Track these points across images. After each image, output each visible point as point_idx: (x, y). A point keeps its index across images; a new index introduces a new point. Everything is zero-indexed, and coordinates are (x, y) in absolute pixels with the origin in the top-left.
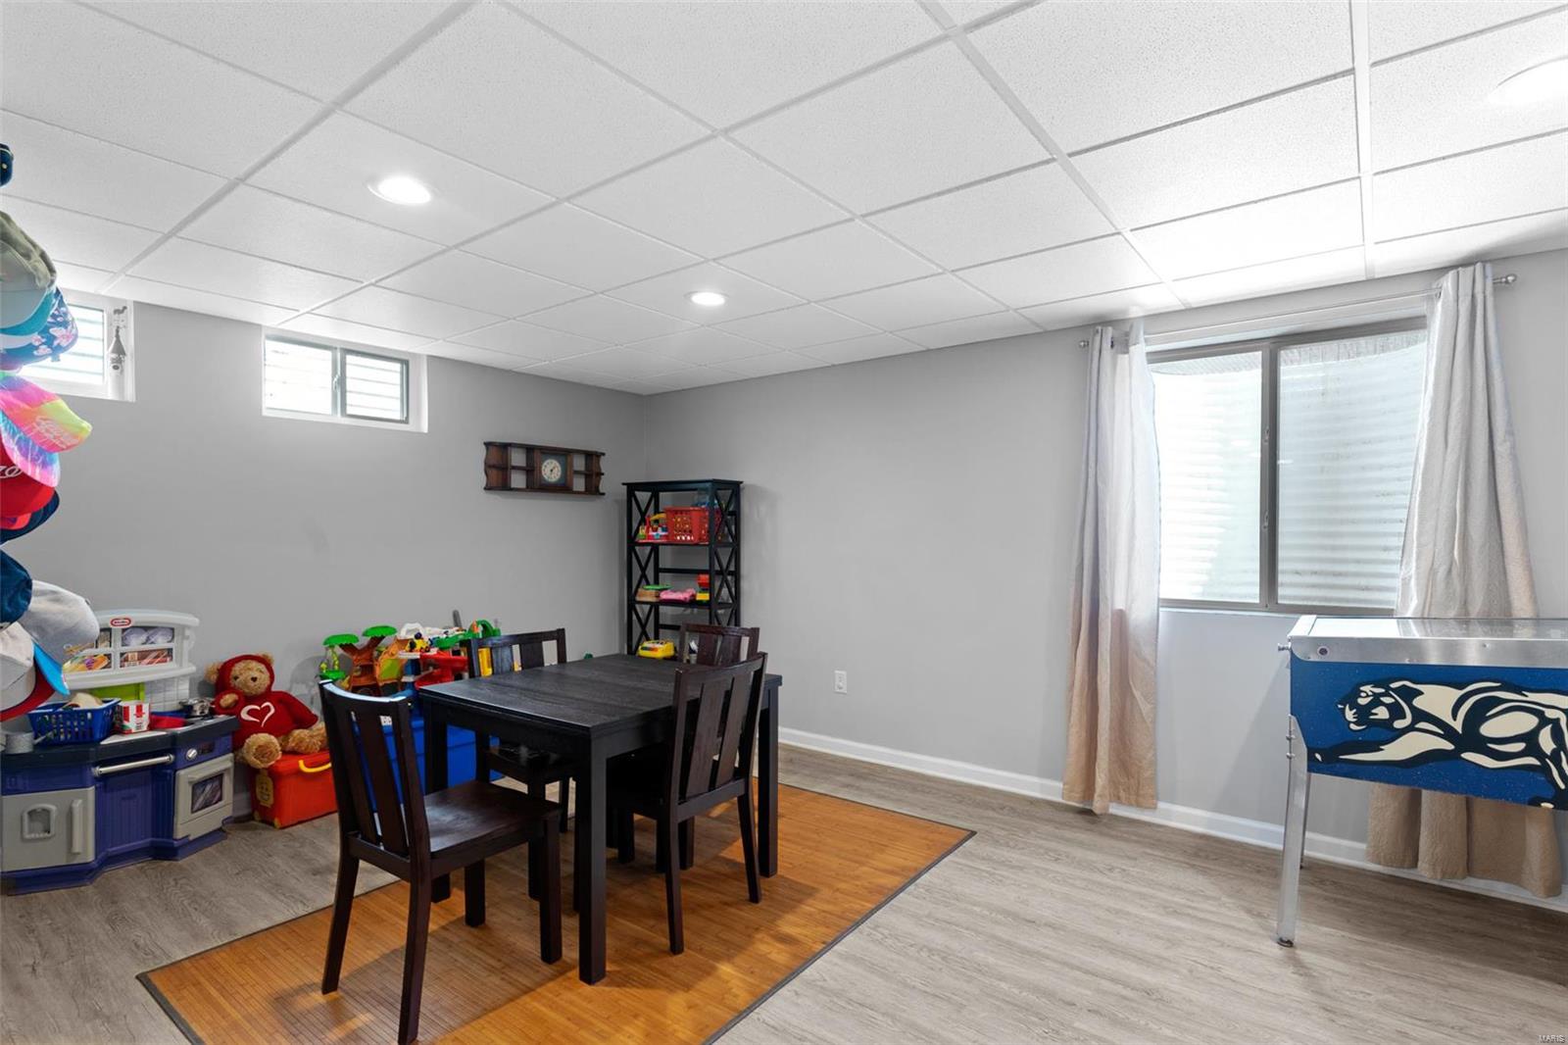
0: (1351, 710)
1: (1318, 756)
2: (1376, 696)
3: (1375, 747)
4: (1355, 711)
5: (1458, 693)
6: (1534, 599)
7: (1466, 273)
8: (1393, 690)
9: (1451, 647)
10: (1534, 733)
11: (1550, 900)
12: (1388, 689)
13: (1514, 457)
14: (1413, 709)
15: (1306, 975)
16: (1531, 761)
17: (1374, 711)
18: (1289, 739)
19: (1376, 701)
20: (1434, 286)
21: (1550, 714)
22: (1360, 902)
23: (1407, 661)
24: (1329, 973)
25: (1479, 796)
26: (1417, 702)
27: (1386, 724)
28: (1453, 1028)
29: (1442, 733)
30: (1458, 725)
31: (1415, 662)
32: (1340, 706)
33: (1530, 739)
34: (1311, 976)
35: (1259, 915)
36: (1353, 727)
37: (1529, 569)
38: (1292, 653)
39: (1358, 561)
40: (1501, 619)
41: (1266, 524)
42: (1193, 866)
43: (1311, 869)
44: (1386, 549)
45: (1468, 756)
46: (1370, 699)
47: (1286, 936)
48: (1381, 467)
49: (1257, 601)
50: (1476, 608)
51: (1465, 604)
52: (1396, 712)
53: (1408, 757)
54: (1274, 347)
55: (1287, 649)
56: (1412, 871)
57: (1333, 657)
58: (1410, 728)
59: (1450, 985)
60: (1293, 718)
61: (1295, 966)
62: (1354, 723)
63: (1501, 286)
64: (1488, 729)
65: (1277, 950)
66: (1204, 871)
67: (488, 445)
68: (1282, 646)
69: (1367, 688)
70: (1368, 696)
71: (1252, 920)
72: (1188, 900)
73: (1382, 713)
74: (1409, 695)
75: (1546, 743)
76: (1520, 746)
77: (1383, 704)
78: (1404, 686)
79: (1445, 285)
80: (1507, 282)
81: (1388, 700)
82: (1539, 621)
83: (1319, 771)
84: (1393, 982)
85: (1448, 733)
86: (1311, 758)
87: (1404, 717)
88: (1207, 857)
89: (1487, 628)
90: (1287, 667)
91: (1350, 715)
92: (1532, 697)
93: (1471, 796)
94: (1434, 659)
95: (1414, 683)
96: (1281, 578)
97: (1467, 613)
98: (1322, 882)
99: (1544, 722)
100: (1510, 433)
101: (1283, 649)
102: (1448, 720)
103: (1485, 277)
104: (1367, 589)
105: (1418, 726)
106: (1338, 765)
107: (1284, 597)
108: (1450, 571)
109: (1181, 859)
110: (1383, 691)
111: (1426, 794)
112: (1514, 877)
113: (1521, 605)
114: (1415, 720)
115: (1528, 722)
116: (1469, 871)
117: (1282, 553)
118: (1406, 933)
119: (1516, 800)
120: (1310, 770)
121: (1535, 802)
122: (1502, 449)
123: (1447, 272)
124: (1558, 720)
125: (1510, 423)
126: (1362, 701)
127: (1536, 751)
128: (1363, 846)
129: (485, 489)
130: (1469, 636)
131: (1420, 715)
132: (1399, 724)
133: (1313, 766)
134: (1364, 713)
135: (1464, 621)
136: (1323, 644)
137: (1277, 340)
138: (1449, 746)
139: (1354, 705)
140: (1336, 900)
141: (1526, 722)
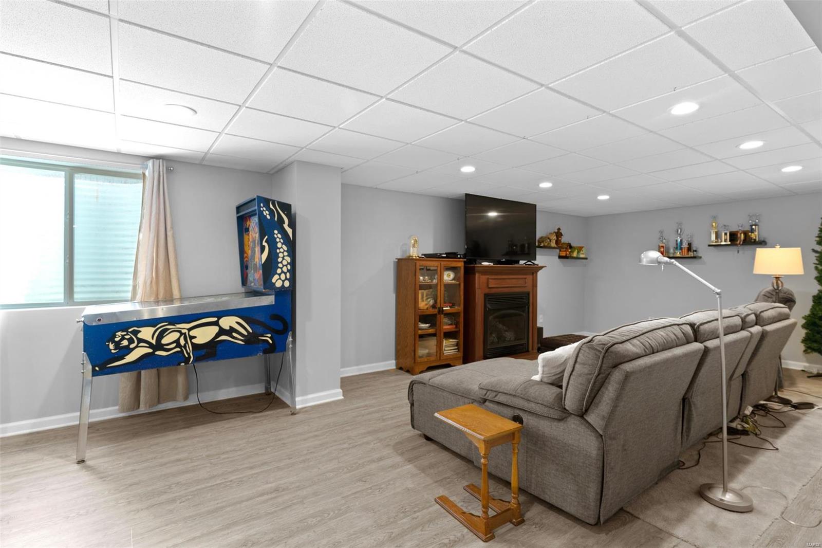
0: (112, 344)
1: (97, 368)
2: (123, 336)
3: (122, 358)
4: (113, 344)
5: (153, 329)
6: (180, 290)
7: (157, 162)
8: (130, 332)
9: (153, 311)
10: (179, 339)
11: (185, 402)
12: (128, 332)
13: (174, 237)
14: (138, 339)
15: (91, 470)
16: (178, 349)
17: (122, 343)
18: (83, 364)
19: (123, 338)
20: (145, 163)
21: (183, 331)
22: (115, 431)
23: (135, 319)
24: (102, 464)
25: (161, 367)
26: (139, 336)
27: (127, 347)
28: (152, 459)
29: (148, 346)
30: (154, 342)
31: (138, 319)
32: (107, 343)
33: (177, 341)
34: (93, 469)
35: (67, 456)
36: (113, 351)
37: (179, 280)
38: (84, 323)
39: (114, 279)
40: (169, 300)
41: (68, 261)
42: (24, 450)
43: (92, 427)
44: (127, 273)
45: (158, 353)
46: (120, 337)
47: (79, 459)
48: (124, 236)
49: (63, 301)
50: (161, 295)
51: (157, 295)
52: (131, 341)
53: (135, 359)
54: (72, 172)
55: (82, 321)
56: (138, 410)
57: (104, 322)
58: (137, 347)
59: (152, 445)
60: (85, 353)
61: (85, 469)
62: (114, 349)
63: (169, 171)
64: (164, 341)
65: (77, 467)
66: (32, 450)
68: (78, 320)
69: (119, 333)
70: (119, 336)
71: (62, 460)
72: (23, 467)
73: (125, 343)
74: (136, 333)
75: (182, 342)
76: (174, 345)
77: (126, 339)
78: (134, 330)
79: (149, 165)
80: (171, 170)
81: (127, 337)
82: (182, 299)
83: (98, 375)
84: (130, 454)
85: (151, 345)
86: (94, 370)
87: (134, 342)
88: (33, 443)
89: (165, 303)
90: (81, 330)
91: (111, 346)
92: (178, 326)
93: (158, 368)
94: (146, 317)
95: (138, 327)
96: (76, 289)
97: (158, 298)
98: (98, 430)
99: (181, 334)
100: (172, 228)
101: (80, 321)
102: (151, 340)
103: (163, 166)
104: (117, 292)
105: (140, 345)
106: (106, 370)
107: (77, 299)
108: (151, 282)
109: (16, 450)
110: (125, 333)
111: (143, 372)
112: (174, 399)
113: (176, 293)
114: (138, 343)
115: (177, 335)
116: (159, 402)
117: (76, 276)
118: (135, 434)
119: (173, 365)
120: (93, 375)
121: (179, 364)
122: (169, 234)
123: (149, 160)
124: (185, 333)
125: (172, 224)
126: (117, 339)
127: (179, 345)
128: (117, 408)
130: (158, 306)
131: (140, 341)
132: (132, 346)
133: (95, 373)
134: (117, 345)
135: (157, 302)
136: (99, 317)
137: (73, 169)
138: (150, 351)
139: (113, 342)
140: (104, 435)
141: (176, 336)
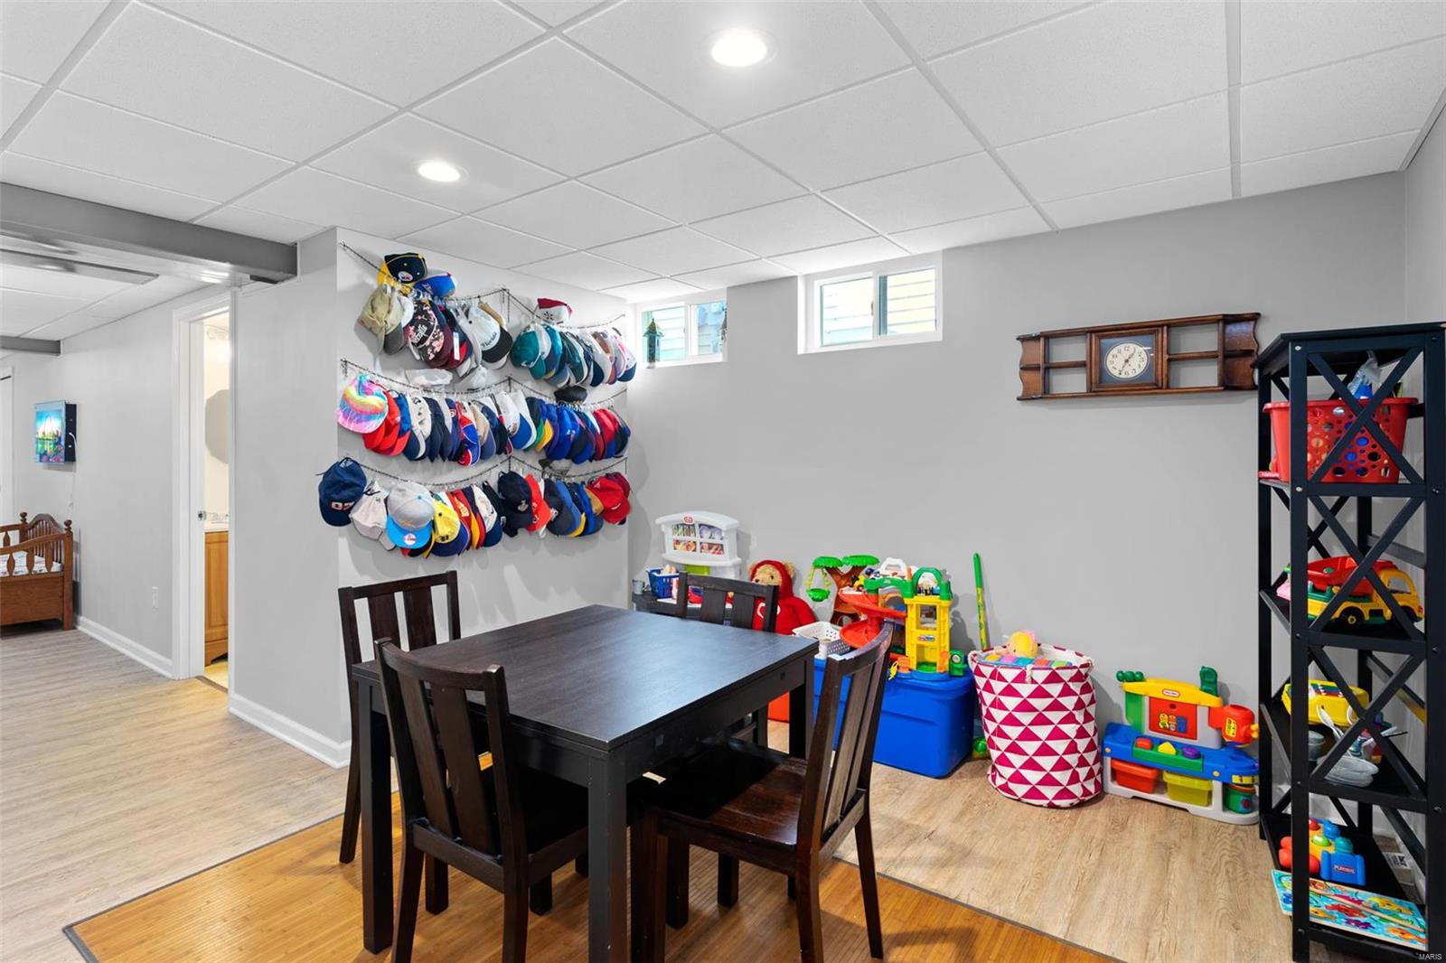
67: (1024, 339)
129: (1023, 399)
